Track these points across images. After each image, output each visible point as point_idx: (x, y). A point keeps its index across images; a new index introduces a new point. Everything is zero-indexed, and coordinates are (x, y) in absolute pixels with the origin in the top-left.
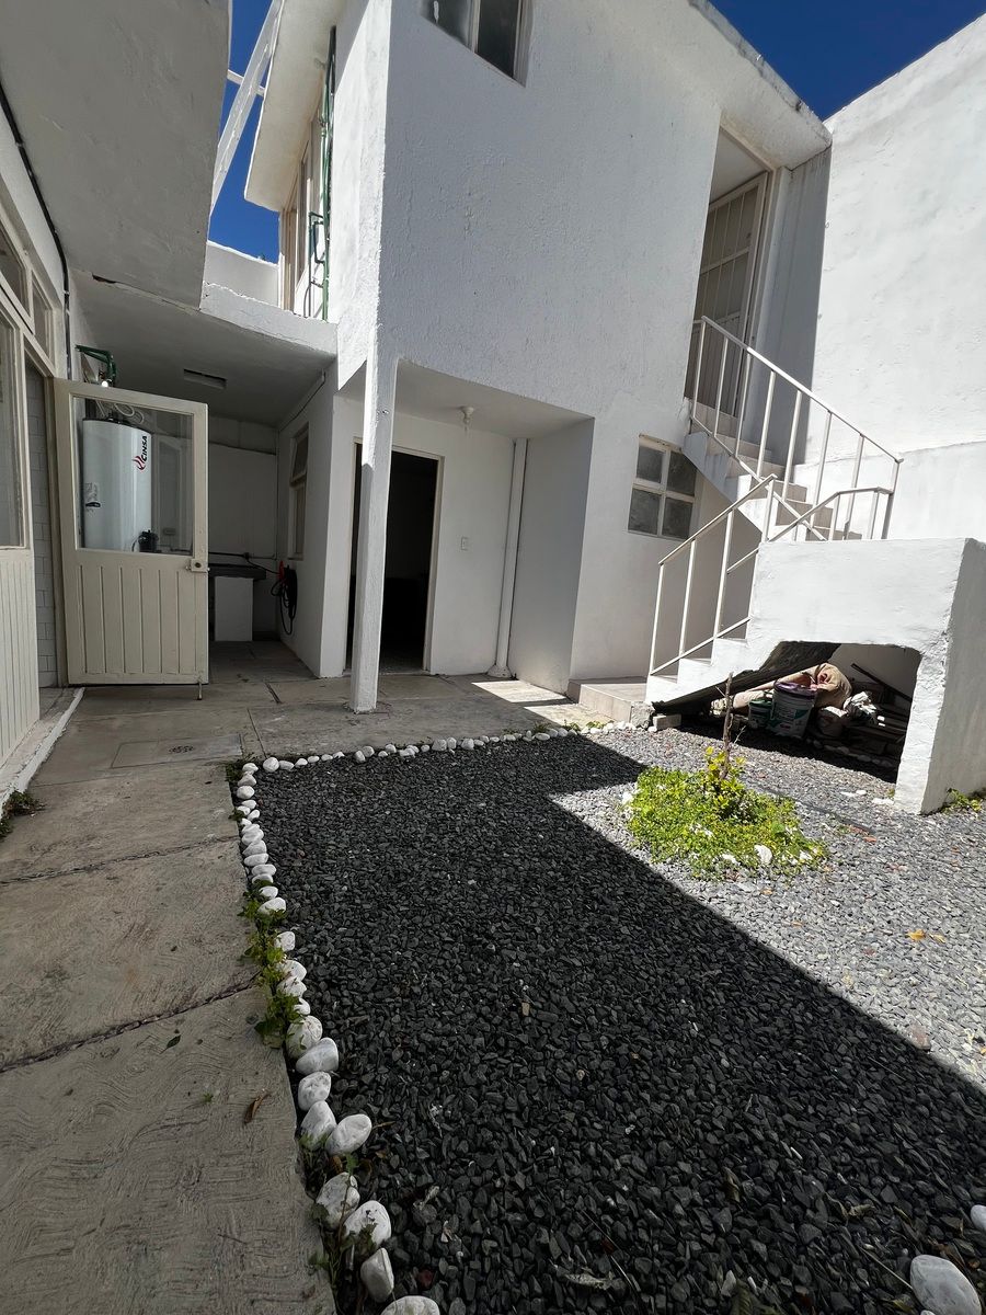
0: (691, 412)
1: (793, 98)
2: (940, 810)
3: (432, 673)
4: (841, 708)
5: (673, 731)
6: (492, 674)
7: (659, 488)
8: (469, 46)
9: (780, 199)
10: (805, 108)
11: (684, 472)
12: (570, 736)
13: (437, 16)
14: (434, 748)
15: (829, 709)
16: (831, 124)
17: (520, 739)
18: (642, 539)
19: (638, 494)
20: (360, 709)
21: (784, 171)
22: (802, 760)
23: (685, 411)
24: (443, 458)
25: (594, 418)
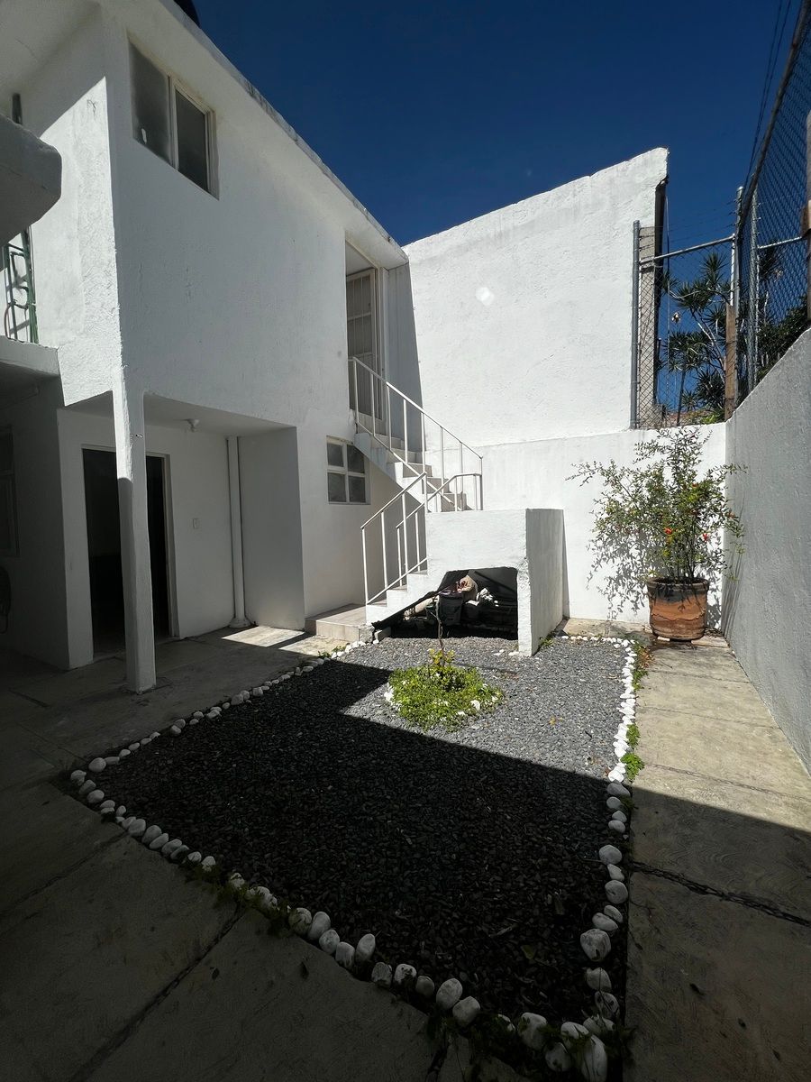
0: (355, 418)
1: (386, 234)
2: (538, 650)
4: (475, 600)
5: (387, 640)
7: (342, 470)
8: (173, 166)
9: (384, 286)
10: (392, 240)
11: (356, 458)
13: (145, 141)
14: (233, 703)
15: (471, 602)
16: (407, 249)
17: (293, 676)
18: (338, 506)
19: (331, 475)
20: (142, 689)
21: (384, 270)
22: (467, 639)
23: (352, 418)
24: (168, 456)
25: (295, 428)
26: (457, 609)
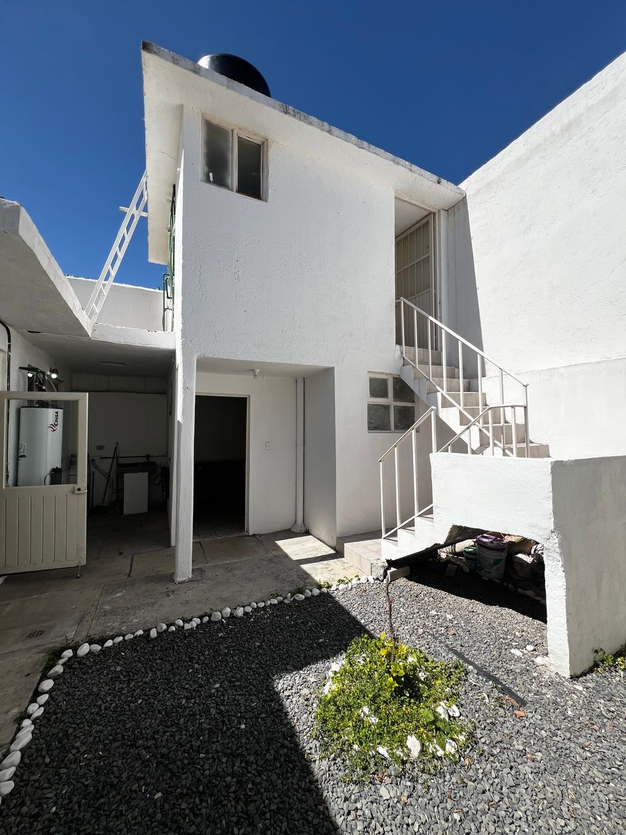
0: (402, 353)
1: (435, 178)
2: (591, 670)
3: (251, 534)
4: (529, 554)
5: (402, 581)
6: (294, 530)
8: (232, 191)
9: (442, 227)
10: (444, 181)
11: (403, 390)
12: (322, 594)
13: (212, 180)
14: (212, 619)
16: (463, 186)
17: (281, 603)
18: (380, 436)
19: (372, 408)
20: (179, 579)
21: (442, 212)
22: (494, 608)
23: (398, 353)
24: (249, 396)
25: (334, 368)
26: (497, 562)
